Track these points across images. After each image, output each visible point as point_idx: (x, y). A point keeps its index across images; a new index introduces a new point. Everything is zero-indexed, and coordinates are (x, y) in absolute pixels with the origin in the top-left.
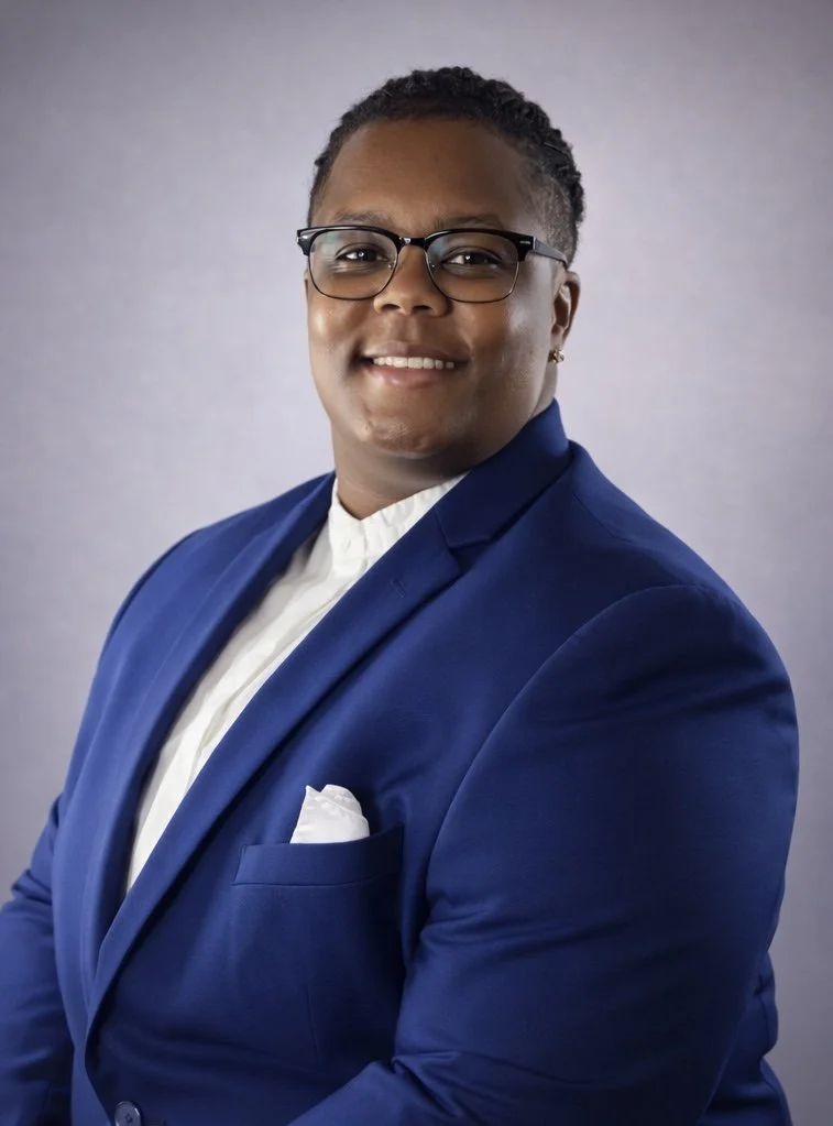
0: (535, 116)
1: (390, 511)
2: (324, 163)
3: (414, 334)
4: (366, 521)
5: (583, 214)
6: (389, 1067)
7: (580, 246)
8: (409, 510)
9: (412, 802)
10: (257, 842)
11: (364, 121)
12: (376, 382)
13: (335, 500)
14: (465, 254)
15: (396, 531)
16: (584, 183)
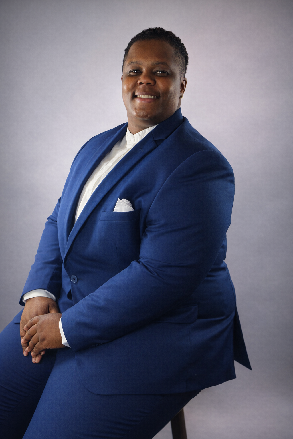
0: (178, 40)
1: (141, 133)
2: (127, 51)
3: (147, 90)
4: (135, 135)
5: (188, 64)
6: (139, 262)
7: (187, 71)
8: (145, 132)
9: (144, 201)
10: (105, 211)
11: (136, 40)
12: (138, 101)
13: (128, 130)
14: (160, 72)
15: (142, 137)
16: (189, 56)
